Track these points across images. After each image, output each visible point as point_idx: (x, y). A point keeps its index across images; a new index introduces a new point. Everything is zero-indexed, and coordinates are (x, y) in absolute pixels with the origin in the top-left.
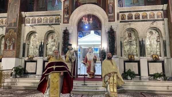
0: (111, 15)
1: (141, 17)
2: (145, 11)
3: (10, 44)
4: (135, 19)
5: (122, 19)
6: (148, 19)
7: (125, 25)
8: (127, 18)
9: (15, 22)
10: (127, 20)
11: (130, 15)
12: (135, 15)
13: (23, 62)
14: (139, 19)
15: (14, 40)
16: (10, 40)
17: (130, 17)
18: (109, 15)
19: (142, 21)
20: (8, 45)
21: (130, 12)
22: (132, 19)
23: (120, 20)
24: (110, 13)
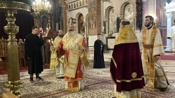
3: (93, 23)
13: (105, 39)
15: (95, 18)
16: (92, 19)
20: (91, 24)
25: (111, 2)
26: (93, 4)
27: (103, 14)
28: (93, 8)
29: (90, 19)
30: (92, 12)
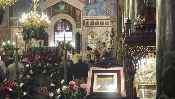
0: (78, 22)
1: (100, 24)
2: (102, 19)
4: (96, 25)
5: (87, 25)
6: (105, 25)
7: (89, 29)
8: (90, 24)
9: (6, 25)
10: (90, 25)
11: (92, 22)
12: (96, 22)
14: (98, 25)
17: (92, 24)
18: (77, 22)
19: (100, 27)
21: (92, 19)
22: (94, 25)
23: (85, 25)
24: (77, 21)
26: (5, 28)
27: (13, 37)
28: (5, 31)
29: (1, 39)
30: (4, 35)
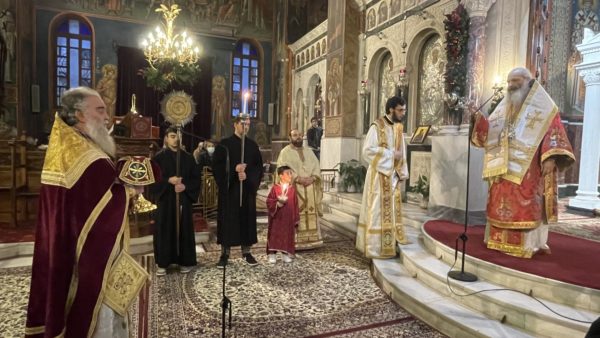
3: (334, 101)
15: (338, 87)
16: (333, 89)
20: (331, 102)
25: (385, 37)
26: (336, 45)
29: (329, 89)
30: (334, 70)
